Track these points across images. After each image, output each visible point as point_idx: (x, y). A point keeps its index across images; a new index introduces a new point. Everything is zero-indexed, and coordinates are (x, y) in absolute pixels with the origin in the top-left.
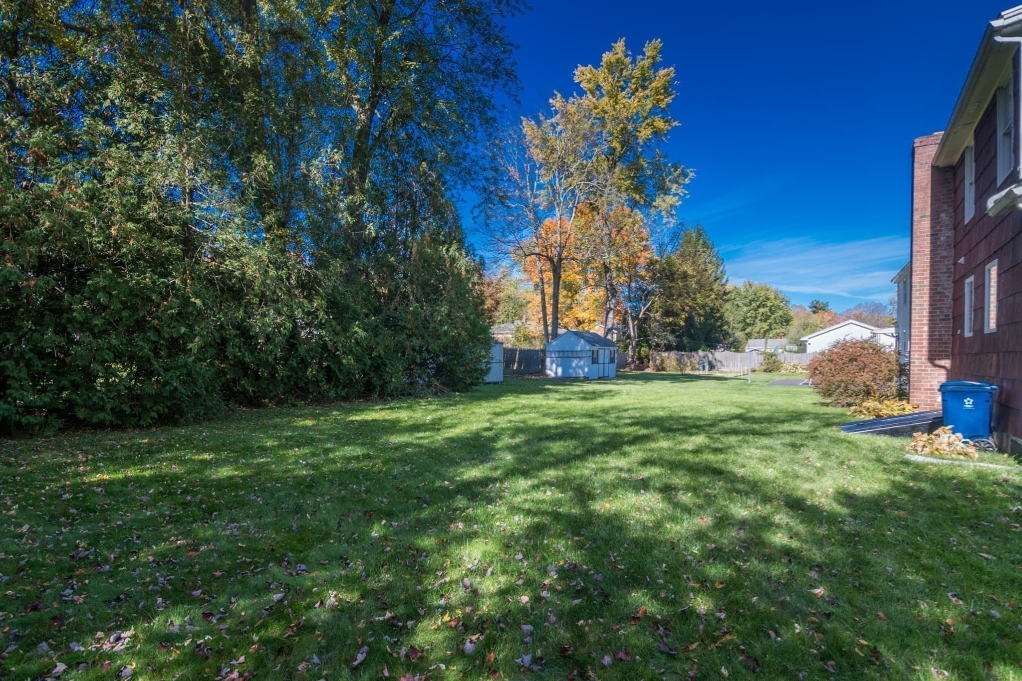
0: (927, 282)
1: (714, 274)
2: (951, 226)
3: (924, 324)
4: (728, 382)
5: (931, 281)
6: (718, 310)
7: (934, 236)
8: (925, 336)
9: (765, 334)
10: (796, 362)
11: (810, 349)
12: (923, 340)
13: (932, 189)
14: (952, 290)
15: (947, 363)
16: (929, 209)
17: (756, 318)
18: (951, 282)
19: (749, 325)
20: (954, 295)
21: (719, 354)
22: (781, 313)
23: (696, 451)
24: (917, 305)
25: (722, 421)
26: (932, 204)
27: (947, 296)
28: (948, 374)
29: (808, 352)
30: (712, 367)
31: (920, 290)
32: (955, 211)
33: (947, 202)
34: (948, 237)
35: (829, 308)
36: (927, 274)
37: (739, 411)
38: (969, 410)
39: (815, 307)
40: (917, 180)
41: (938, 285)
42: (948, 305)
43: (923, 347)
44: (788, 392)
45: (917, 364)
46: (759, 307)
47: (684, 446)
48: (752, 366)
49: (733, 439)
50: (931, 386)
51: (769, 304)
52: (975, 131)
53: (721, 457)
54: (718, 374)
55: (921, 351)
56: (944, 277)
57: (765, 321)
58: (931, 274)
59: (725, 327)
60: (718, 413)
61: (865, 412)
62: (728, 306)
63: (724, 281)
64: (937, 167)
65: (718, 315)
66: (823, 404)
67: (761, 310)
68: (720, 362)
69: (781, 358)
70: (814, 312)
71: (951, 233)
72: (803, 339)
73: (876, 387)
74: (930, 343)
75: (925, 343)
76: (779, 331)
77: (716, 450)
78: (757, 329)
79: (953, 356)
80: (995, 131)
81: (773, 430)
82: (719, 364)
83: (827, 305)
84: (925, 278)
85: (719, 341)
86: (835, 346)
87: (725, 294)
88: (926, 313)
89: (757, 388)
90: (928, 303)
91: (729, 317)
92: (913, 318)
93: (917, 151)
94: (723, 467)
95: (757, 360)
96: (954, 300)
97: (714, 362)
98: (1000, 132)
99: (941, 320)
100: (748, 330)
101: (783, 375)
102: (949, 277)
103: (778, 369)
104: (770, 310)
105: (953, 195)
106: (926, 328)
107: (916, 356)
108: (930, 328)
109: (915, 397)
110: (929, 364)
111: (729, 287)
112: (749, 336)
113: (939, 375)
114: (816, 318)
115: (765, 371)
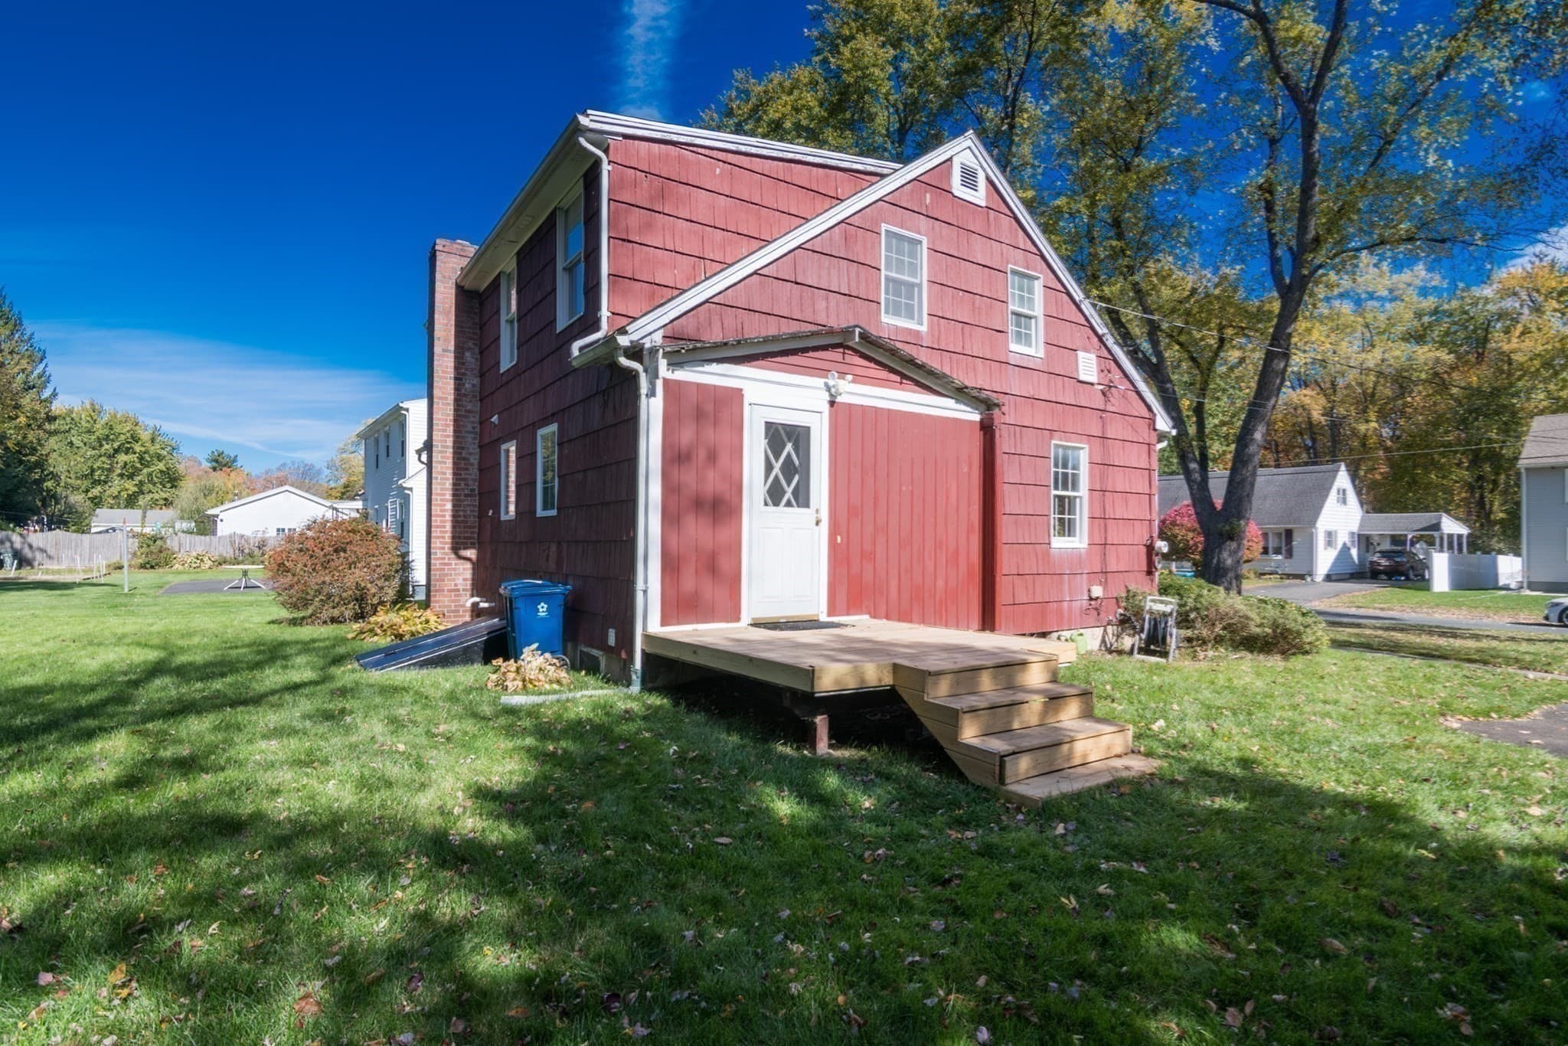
0: (450, 442)
1: (21, 377)
2: (476, 372)
3: (447, 500)
4: (77, 591)
5: (454, 442)
6: (34, 450)
7: (459, 379)
8: (448, 517)
9: (131, 502)
10: (200, 550)
11: (223, 529)
12: (445, 521)
13: (456, 316)
14: (478, 457)
15: (471, 553)
16: (453, 343)
17: (110, 470)
18: (476, 446)
19: (98, 482)
20: (480, 463)
21: (37, 537)
22: (161, 466)
23: (131, 782)
24: (438, 473)
25: (136, 684)
26: (456, 336)
27: (472, 464)
28: (473, 569)
29: (219, 533)
30: (22, 561)
31: (442, 452)
32: (481, 353)
33: (471, 339)
34: (473, 385)
35: (239, 464)
36: (450, 430)
37: (152, 655)
38: (543, 619)
39: (216, 461)
40: (438, 297)
41: (463, 448)
42: (473, 477)
43: (446, 532)
44: (213, 604)
45: (439, 555)
46: (116, 451)
47: (93, 775)
48: (115, 559)
49: (197, 727)
50: (456, 585)
51: (138, 448)
52: (518, 254)
53: (205, 782)
54: (41, 577)
55: (444, 538)
56: (469, 438)
57: (131, 477)
58: (455, 431)
59: (49, 484)
60: (108, 666)
61: (379, 631)
62: (53, 442)
63: (46, 394)
64: (462, 287)
65: (33, 459)
66: (294, 622)
67: (122, 458)
68: (42, 551)
69: (172, 543)
70: (214, 469)
71: (476, 381)
72: (210, 512)
73: (373, 591)
74: (454, 527)
75: (448, 527)
76: (156, 496)
77: (187, 766)
78: (114, 491)
79: (480, 545)
80: (554, 259)
81: (259, 688)
82: (38, 556)
83: (235, 460)
84: (448, 436)
85: (35, 511)
86: (309, 528)
87: (51, 419)
88: (449, 484)
89: (149, 600)
90: (451, 471)
91: (58, 464)
92: (434, 491)
93: (440, 257)
94: (227, 805)
95: (123, 548)
96: (481, 470)
97: (27, 552)
98: (560, 264)
99: (466, 495)
100: (96, 491)
101: (179, 573)
102: (475, 439)
103: (167, 563)
104: (141, 459)
105: (478, 331)
106: (449, 506)
107: (438, 545)
108: (454, 506)
109: (436, 602)
110: (453, 556)
111: (57, 407)
112: (97, 502)
113: (464, 569)
114: (219, 479)
115: (143, 566)
